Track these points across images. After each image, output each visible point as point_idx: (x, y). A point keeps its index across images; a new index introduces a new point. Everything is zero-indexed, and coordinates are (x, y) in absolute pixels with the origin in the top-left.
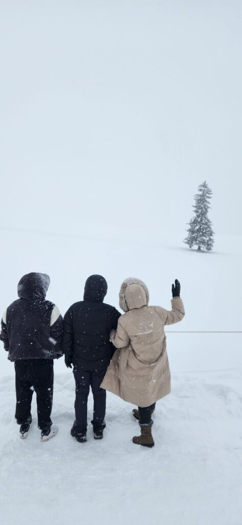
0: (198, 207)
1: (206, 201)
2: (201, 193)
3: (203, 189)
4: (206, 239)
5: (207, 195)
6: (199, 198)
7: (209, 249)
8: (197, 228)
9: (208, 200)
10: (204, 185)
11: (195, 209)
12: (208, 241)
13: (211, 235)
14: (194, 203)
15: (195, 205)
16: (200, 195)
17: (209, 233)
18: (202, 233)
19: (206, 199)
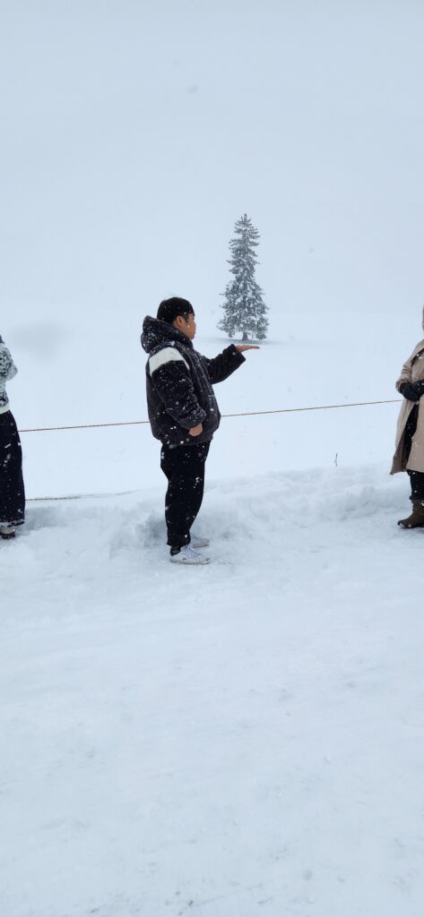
0: (237, 263)
1: (250, 251)
2: (240, 236)
3: (243, 229)
4: (256, 319)
5: (251, 240)
6: (238, 246)
7: (262, 337)
8: (239, 300)
9: (253, 248)
10: (245, 222)
11: (232, 267)
12: (259, 323)
13: (263, 312)
14: (229, 255)
15: (232, 259)
16: (239, 241)
17: (259, 308)
18: (249, 309)
19: (250, 247)
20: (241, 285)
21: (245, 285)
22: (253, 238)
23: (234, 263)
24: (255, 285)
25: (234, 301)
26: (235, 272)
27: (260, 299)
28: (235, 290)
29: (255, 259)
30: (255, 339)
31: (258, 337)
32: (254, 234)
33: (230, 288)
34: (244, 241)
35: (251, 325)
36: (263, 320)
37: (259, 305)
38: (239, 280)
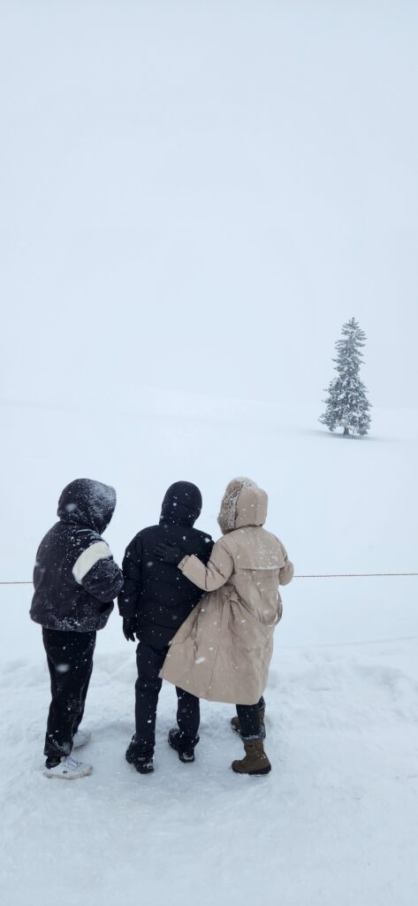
0: (342, 361)
1: (356, 351)
2: (346, 338)
3: (350, 331)
4: (357, 415)
5: (358, 341)
6: (344, 346)
7: (363, 433)
8: (342, 396)
9: (359, 349)
10: (352, 325)
11: (337, 365)
12: (360, 419)
13: (365, 409)
14: (336, 355)
15: (337, 358)
16: (346, 342)
17: (362, 404)
18: (351, 405)
19: (356, 348)
20: (345, 383)
21: (349, 383)
22: (360, 339)
23: (339, 361)
24: (359, 383)
25: (337, 397)
26: (340, 369)
27: (364, 396)
28: (338, 386)
29: (360, 358)
30: (356, 434)
31: (359, 432)
32: (360, 336)
33: (334, 384)
34: (351, 341)
35: (353, 422)
36: (365, 416)
37: (361, 402)
38: (343, 377)
